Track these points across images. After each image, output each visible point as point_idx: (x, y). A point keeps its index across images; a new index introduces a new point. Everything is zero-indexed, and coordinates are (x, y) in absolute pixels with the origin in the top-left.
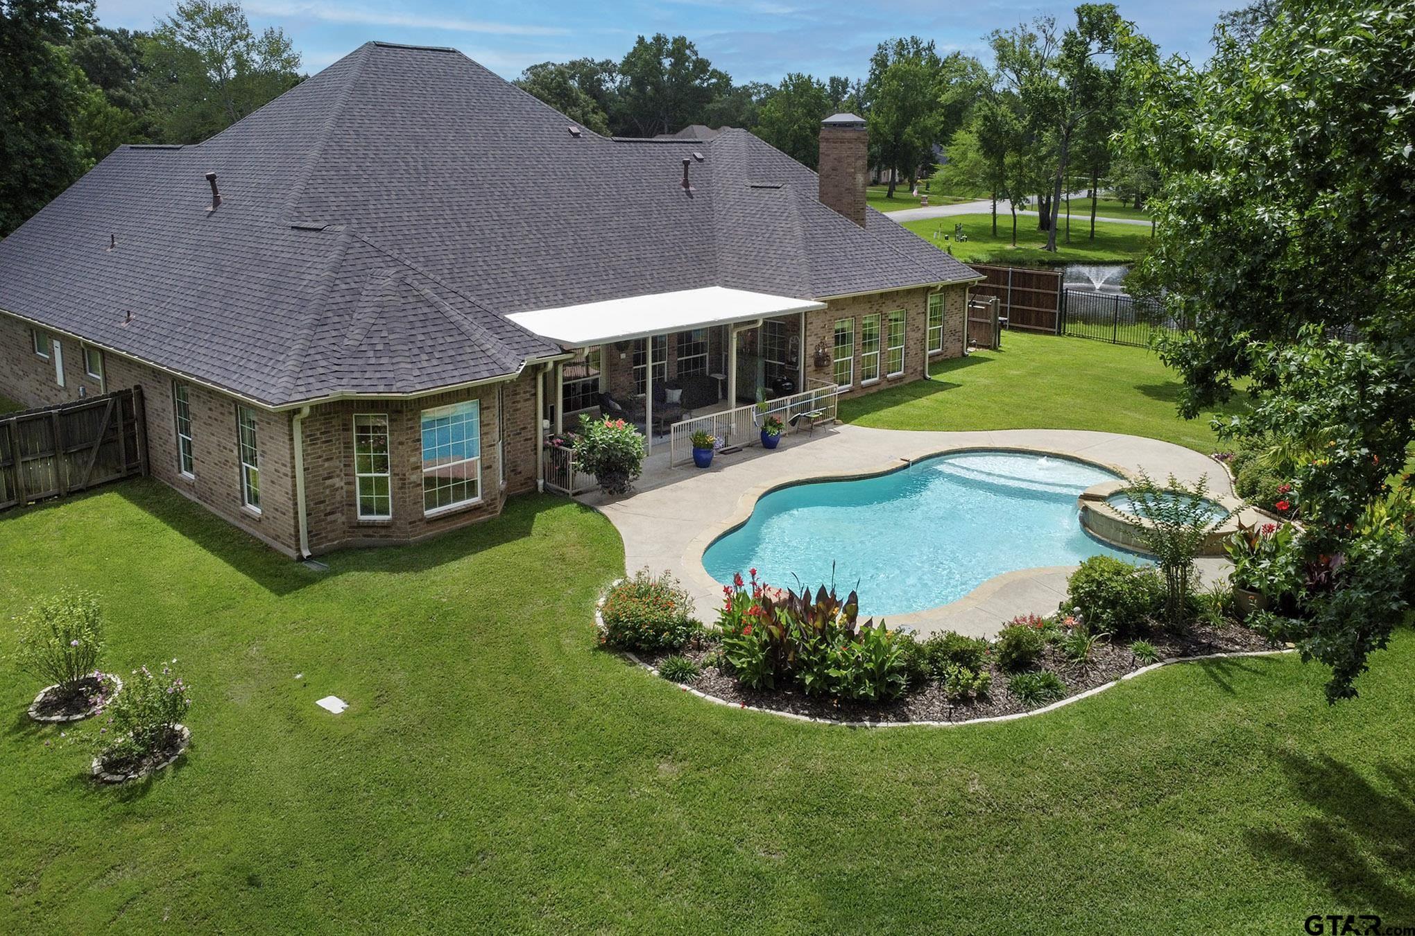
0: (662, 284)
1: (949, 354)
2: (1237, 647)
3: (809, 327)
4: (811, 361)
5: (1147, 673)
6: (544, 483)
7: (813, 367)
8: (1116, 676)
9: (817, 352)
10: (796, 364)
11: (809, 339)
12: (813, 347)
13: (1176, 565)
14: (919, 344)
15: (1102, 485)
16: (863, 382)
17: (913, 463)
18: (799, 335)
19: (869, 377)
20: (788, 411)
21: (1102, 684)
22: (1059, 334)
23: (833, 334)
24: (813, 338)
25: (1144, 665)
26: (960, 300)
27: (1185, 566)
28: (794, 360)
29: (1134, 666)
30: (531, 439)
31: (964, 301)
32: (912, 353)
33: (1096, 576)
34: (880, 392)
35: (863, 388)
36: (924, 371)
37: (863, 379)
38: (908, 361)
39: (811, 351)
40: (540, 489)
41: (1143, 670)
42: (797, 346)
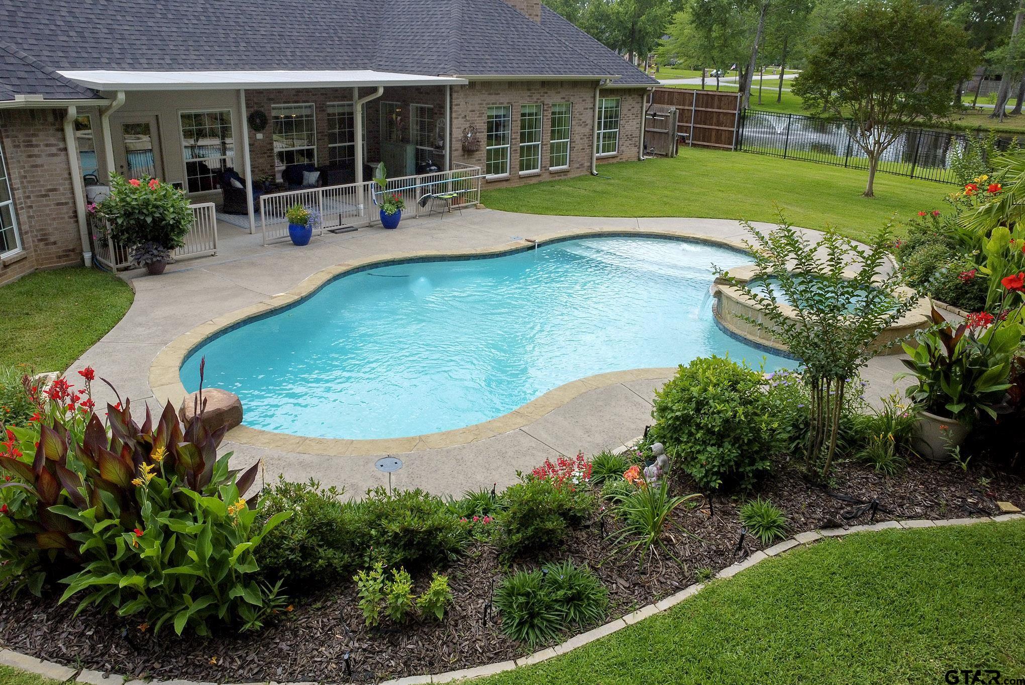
0: (303, 62)
1: (625, 157)
2: (919, 510)
3: (455, 108)
4: (458, 145)
5: (762, 564)
6: (93, 257)
7: (460, 152)
8: (707, 571)
9: (466, 137)
10: (443, 148)
11: (455, 122)
12: (460, 131)
13: (828, 375)
14: (586, 140)
15: (744, 268)
16: (521, 173)
17: (539, 246)
18: (445, 118)
19: (528, 168)
20: (418, 192)
21: (677, 589)
22: (736, 149)
23: (485, 119)
24: (461, 120)
25: (762, 548)
26: (638, 106)
27: (842, 379)
28: (441, 143)
29: (741, 550)
30: (66, 203)
31: (642, 107)
32: (578, 147)
33: (695, 391)
34: (540, 183)
35: (521, 178)
36: (591, 167)
37: (522, 169)
38: (573, 155)
39: (458, 134)
40: (88, 263)
41: (758, 557)
42: (443, 129)
